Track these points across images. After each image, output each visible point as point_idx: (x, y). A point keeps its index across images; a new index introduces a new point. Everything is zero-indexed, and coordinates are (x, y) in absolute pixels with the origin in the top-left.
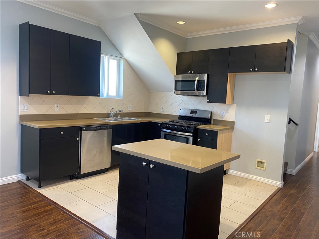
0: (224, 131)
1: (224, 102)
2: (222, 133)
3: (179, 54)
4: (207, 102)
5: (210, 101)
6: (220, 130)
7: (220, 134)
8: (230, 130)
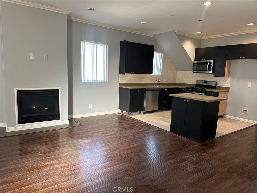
0: (223, 92)
1: (224, 76)
2: (222, 94)
3: (196, 49)
4: (213, 76)
5: (215, 76)
6: (220, 92)
7: (220, 94)
8: (226, 92)
